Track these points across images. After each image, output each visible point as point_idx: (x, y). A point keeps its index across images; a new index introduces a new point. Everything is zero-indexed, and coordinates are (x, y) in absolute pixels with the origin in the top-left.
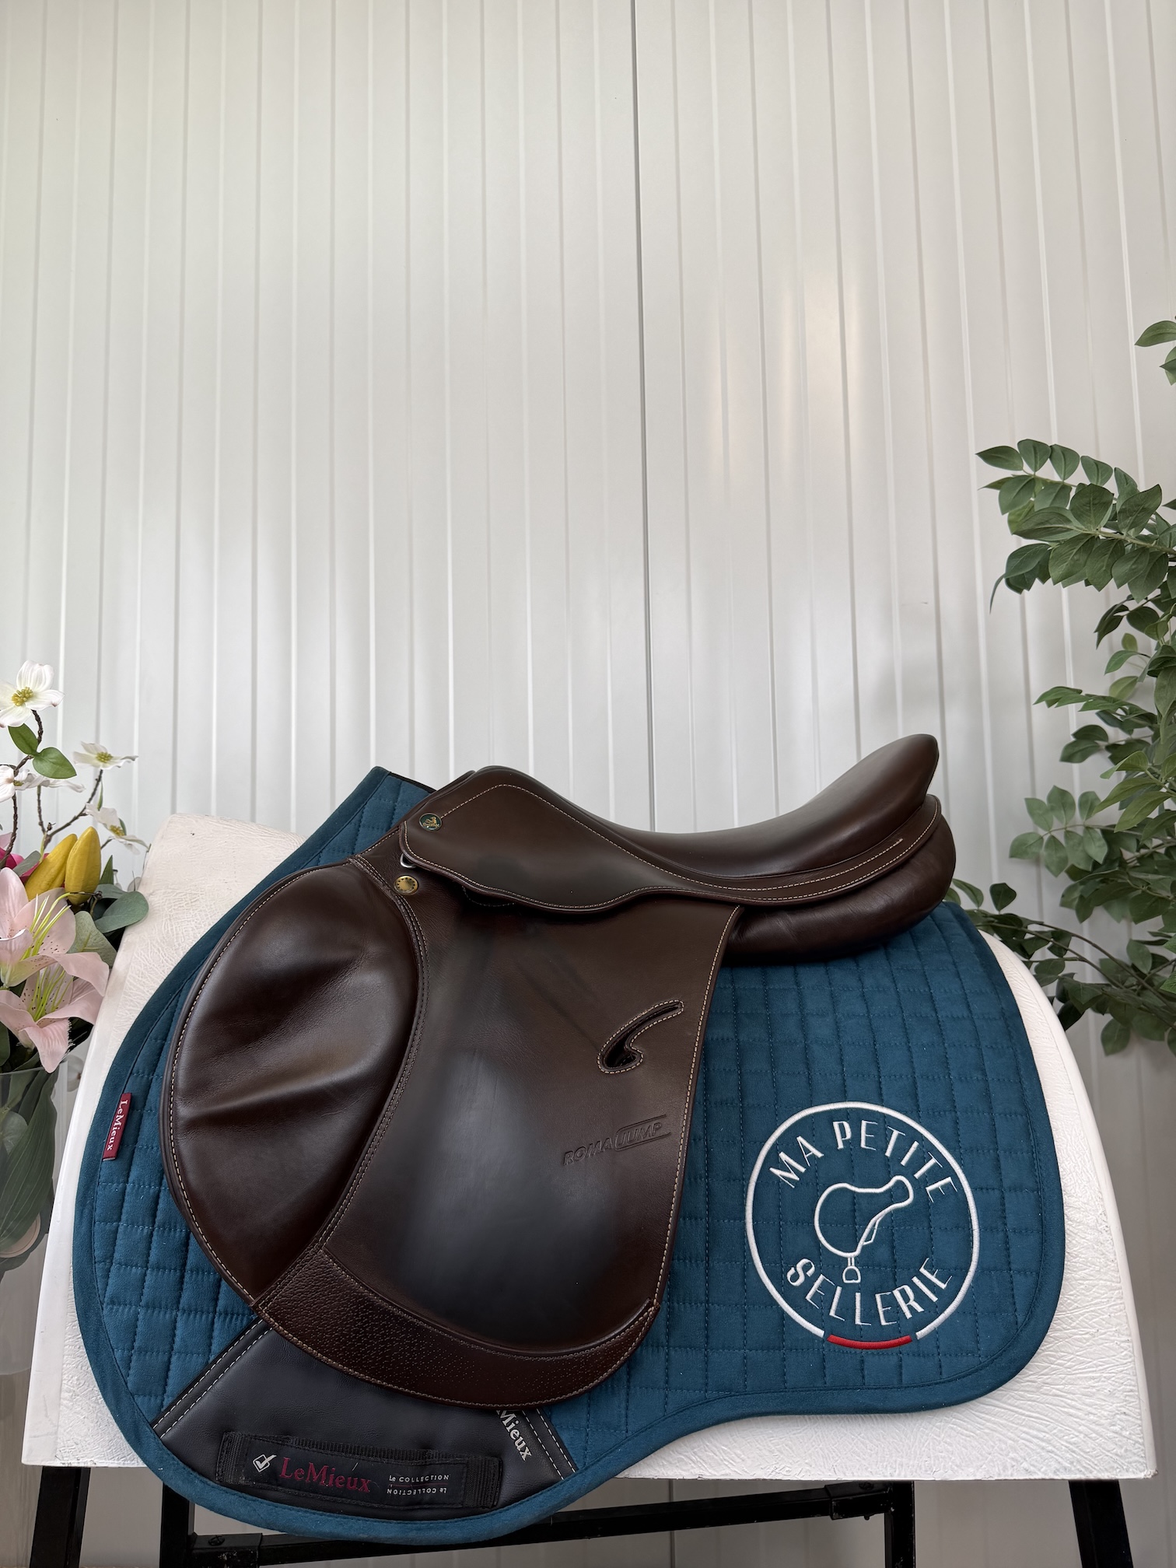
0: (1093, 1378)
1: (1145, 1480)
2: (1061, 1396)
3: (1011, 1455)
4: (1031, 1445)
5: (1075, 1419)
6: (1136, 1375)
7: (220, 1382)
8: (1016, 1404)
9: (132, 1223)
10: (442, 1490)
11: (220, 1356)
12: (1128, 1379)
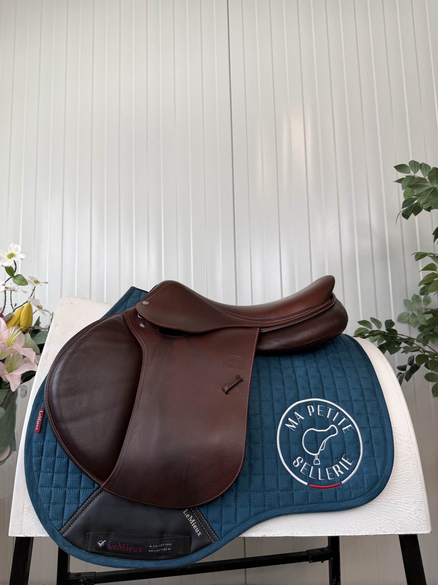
0: (408, 497)
1: (427, 534)
2: (396, 504)
3: (379, 526)
4: (386, 522)
5: (402, 512)
6: (423, 496)
7: (83, 514)
8: (380, 507)
9: (47, 456)
10: (169, 549)
11: (83, 504)
12: (421, 497)
